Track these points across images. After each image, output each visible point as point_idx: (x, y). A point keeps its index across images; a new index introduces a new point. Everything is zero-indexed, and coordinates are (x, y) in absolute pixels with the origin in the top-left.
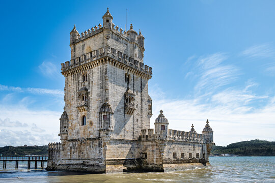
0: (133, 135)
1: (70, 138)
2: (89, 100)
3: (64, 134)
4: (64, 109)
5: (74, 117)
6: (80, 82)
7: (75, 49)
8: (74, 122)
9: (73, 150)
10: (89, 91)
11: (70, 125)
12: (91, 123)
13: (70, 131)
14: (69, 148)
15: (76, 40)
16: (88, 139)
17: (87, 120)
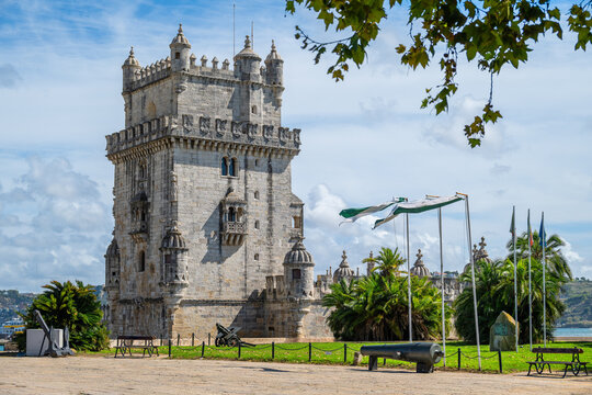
0: (245, 290)
1: (122, 297)
2: (148, 219)
3: (112, 288)
4: (114, 234)
5: (128, 253)
6: (137, 179)
7: (131, 102)
8: (129, 262)
9: (127, 321)
10: (150, 200)
11: (122, 270)
12: (152, 269)
13: (122, 281)
14: (121, 317)
15: (133, 83)
16: (147, 300)
17: (147, 261)
